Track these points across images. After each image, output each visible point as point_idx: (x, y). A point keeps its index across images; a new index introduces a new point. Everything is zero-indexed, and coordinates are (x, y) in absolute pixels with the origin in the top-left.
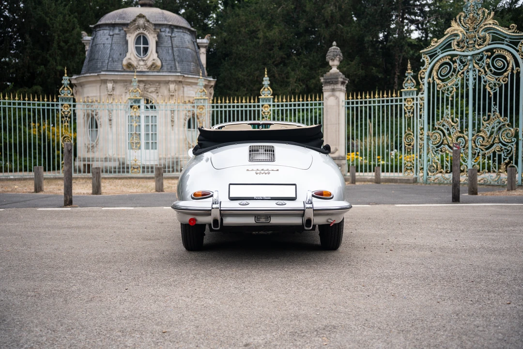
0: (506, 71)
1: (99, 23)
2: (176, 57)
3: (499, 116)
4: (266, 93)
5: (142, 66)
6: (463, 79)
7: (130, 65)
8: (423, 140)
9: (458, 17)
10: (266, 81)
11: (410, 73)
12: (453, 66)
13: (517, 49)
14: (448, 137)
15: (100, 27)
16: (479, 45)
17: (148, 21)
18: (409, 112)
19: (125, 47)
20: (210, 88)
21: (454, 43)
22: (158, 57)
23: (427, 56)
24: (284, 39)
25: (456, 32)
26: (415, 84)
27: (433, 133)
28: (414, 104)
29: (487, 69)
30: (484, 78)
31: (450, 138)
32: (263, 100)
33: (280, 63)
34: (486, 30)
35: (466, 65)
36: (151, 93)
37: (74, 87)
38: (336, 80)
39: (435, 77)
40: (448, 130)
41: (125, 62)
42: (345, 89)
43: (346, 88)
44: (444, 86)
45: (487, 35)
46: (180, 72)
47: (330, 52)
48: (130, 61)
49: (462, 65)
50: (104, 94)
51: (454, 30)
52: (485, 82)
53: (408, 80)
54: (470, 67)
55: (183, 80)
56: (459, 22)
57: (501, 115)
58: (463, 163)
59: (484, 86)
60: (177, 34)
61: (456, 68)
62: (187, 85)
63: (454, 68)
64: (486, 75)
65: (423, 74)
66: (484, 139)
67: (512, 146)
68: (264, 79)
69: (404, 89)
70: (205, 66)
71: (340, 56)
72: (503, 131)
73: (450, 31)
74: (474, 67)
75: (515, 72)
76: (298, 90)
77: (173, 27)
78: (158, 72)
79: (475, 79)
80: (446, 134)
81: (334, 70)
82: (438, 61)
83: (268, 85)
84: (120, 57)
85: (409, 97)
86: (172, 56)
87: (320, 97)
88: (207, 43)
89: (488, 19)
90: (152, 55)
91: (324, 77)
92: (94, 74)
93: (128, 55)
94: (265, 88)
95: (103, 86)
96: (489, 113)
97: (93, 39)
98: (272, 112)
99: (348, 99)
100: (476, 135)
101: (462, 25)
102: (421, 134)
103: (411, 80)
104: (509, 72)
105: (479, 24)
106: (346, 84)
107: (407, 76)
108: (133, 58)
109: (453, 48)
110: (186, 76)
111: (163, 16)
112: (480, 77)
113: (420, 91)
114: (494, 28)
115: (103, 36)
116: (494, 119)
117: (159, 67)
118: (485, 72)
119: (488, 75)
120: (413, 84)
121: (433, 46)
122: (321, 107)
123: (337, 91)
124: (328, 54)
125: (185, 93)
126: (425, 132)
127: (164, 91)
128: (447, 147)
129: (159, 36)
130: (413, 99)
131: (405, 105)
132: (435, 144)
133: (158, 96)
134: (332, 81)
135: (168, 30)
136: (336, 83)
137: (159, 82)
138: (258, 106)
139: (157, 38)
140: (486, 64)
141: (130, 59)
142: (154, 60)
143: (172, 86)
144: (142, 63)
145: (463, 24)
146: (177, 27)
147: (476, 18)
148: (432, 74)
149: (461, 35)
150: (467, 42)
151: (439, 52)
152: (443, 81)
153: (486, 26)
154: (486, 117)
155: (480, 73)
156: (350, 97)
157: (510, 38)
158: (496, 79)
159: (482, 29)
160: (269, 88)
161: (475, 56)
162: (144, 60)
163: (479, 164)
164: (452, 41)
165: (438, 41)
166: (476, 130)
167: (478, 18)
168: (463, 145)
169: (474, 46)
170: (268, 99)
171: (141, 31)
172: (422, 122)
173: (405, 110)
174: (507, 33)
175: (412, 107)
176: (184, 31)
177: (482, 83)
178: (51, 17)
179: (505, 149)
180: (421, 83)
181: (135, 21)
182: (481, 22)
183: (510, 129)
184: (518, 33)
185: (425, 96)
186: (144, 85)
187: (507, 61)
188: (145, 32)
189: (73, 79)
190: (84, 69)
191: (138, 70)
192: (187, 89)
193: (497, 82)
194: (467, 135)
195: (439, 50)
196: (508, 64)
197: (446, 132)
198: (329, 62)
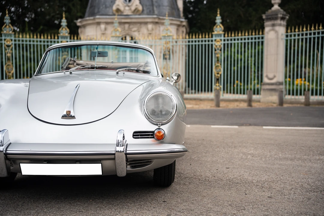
2: (154, 3)
4: (219, 29)
5: (127, 11)
7: (118, 10)
10: (218, 19)
20: (183, 27)
22: (140, 3)
32: (216, 35)
36: (134, 31)
37: (80, 28)
38: (276, 16)
41: (114, 8)
43: (287, 23)
46: (156, 15)
48: (118, 7)
50: (99, 33)
55: (159, 21)
62: (162, 25)
78: (139, 15)
81: (276, 7)
83: (220, 23)
84: (111, 4)
86: (151, 2)
87: (263, 32)
90: (135, 2)
91: (266, 14)
92: (92, 18)
93: (117, 2)
94: (217, 26)
95: (98, 28)
98: (222, 46)
99: (287, 32)
106: (286, 19)
108: (121, 5)
110: (161, 17)
117: (140, 11)
122: (263, 40)
123: (277, 26)
125: (160, 31)
127: (144, 30)
133: (140, 34)
134: (273, 18)
136: (276, 19)
137: (141, 23)
138: (212, 41)
141: (118, 5)
142: (136, 5)
143: (150, 26)
144: (127, 8)
156: (289, 31)
160: (221, 25)
162: (129, 6)
170: (220, 34)
186: (128, 25)
189: (79, 22)
190: (87, 14)
191: (125, 14)
192: (162, 28)
198: (271, 1)
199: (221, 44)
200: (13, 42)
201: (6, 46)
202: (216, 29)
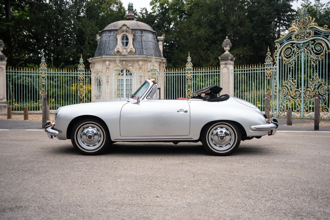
0: (322, 52)
1: (104, 30)
2: (143, 47)
3: (318, 79)
4: (189, 65)
5: (124, 52)
6: (298, 57)
7: (118, 52)
8: (276, 93)
9: (295, 21)
10: (189, 59)
11: (269, 54)
13: (328, 39)
14: (290, 91)
15: (104, 32)
16: (307, 37)
17: (128, 28)
18: (269, 76)
19: (116, 42)
20: (163, 63)
21: (293, 36)
22: (133, 47)
23: (278, 44)
24: (207, 35)
25: (294, 30)
27: (282, 89)
28: (271, 72)
29: (311, 51)
30: (310, 56)
32: (188, 70)
33: (205, 49)
34: (311, 28)
35: (300, 49)
36: (129, 66)
37: (91, 64)
38: (227, 58)
39: (283, 56)
40: (290, 86)
41: (116, 50)
42: (234, 63)
44: (288, 61)
45: (311, 31)
46: (145, 55)
48: (118, 49)
49: (298, 49)
50: (105, 67)
51: (293, 29)
52: (311, 59)
53: (268, 58)
54: (302, 50)
55: (147, 59)
56: (296, 24)
57: (320, 78)
58: (299, 106)
59: (310, 61)
60: (145, 34)
61: (295, 50)
62: (149, 62)
63: (293, 51)
64: (311, 54)
65: (276, 54)
66: (310, 93)
67: (326, 96)
69: (266, 63)
70: (162, 51)
71: (230, 44)
72: (321, 88)
73: (291, 29)
74: (304, 50)
75: (327, 53)
77: (142, 30)
78: (133, 55)
79: (305, 57)
80: (289, 90)
81: (227, 52)
82: (284, 47)
83: (190, 61)
84: (113, 47)
85: (268, 68)
86: (141, 46)
87: (219, 68)
88: (163, 39)
89: (312, 22)
90: (130, 46)
91: (221, 57)
92: (100, 57)
93: (118, 46)
94: (188, 63)
95: (104, 63)
96: (313, 77)
97: (101, 38)
98: (192, 77)
100: (306, 89)
102: (275, 89)
103: (270, 58)
104: (324, 53)
106: (234, 60)
107: (267, 56)
108: (120, 48)
109: (293, 39)
110: (149, 57)
111: (137, 25)
112: (307, 56)
113: (275, 64)
114: (315, 27)
115: (105, 36)
116: (315, 80)
117: (134, 52)
118: (311, 53)
119: (312, 55)
120: (271, 60)
121: (282, 38)
122: (220, 73)
123: (228, 64)
124: (223, 43)
125: (148, 66)
126: (278, 88)
127: (136, 65)
128: (289, 97)
129: (134, 35)
130: (271, 69)
131: (266, 72)
132: (283, 95)
133: (133, 68)
134: (225, 59)
135: (139, 32)
136: (228, 60)
137: (134, 61)
138: (185, 73)
139: (133, 37)
140: (311, 48)
141: (118, 48)
142: (131, 49)
143: (141, 63)
144: (125, 50)
145: (298, 25)
146: (145, 30)
147: (305, 22)
148: (281, 54)
149: (297, 31)
150: (300, 36)
151: (285, 41)
152: (287, 58)
153: (310, 26)
154: (311, 79)
155: (308, 53)
156: (236, 68)
157: (324, 33)
158: (317, 57)
159: (308, 28)
160: (191, 63)
161: (305, 44)
162: (126, 49)
163: (307, 107)
164: (292, 35)
165: (284, 35)
166: (306, 87)
168: (299, 96)
169: (304, 38)
170: (190, 69)
171: (125, 33)
172: (276, 82)
173: (266, 75)
174: (322, 30)
175: (270, 73)
176: (149, 32)
177: (309, 59)
178: (86, 28)
179: (322, 98)
180: (275, 59)
181: (121, 28)
182: (308, 24)
183: (325, 87)
184: (329, 30)
185: (278, 67)
186: (125, 62)
188: (127, 34)
189: (90, 60)
190: (96, 54)
191: (123, 54)
192: (149, 64)
193: (317, 59)
194: (301, 90)
195: (285, 40)
196: (323, 48)
197: (289, 88)
198: (224, 48)
199: (191, 75)
200: (47, 75)
201: (41, 78)
202: (187, 66)
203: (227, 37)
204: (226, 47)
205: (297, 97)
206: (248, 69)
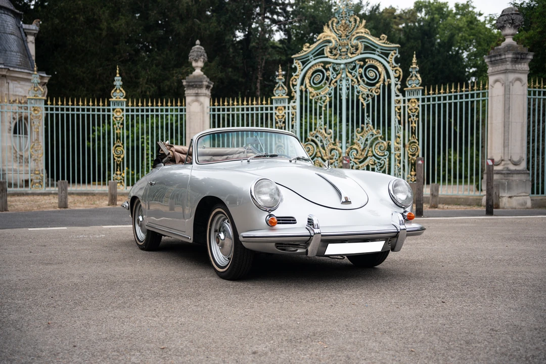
0: (378, 82)
3: (372, 128)
4: (118, 94)
6: (336, 88)
9: (330, 22)
10: (118, 81)
11: (281, 79)
12: (326, 74)
13: (388, 60)
14: (321, 149)
16: (351, 54)
18: (280, 121)
20: (44, 85)
21: (327, 50)
23: (299, 62)
25: (328, 38)
26: (287, 91)
27: (307, 145)
28: (285, 113)
29: (359, 79)
30: (357, 88)
31: (323, 151)
32: (115, 103)
34: (359, 38)
35: (339, 73)
38: (200, 84)
39: (308, 85)
40: (321, 141)
42: (210, 94)
43: (211, 92)
44: (317, 95)
45: (359, 44)
47: (193, 52)
49: (335, 73)
51: (327, 36)
52: (358, 92)
53: (279, 87)
54: (343, 76)
55: (8, 74)
56: (331, 28)
57: (374, 128)
59: (358, 96)
61: (329, 76)
62: (13, 80)
63: (327, 76)
64: (359, 85)
65: (295, 81)
66: (357, 152)
67: (385, 160)
68: (116, 78)
69: (275, 96)
70: (34, 58)
71: (204, 56)
72: (376, 144)
73: (323, 36)
74: (347, 76)
75: (386, 84)
76: (150, 92)
79: (348, 89)
80: (320, 147)
81: (198, 72)
82: (310, 68)
83: (120, 86)
85: (280, 105)
87: (181, 102)
88: (36, 30)
89: (360, 27)
91: (187, 80)
94: (116, 90)
96: (363, 125)
98: (125, 118)
99: (214, 105)
100: (350, 147)
101: (335, 32)
103: (283, 87)
104: (381, 83)
105: (351, 32)
106: (211, 88)
107: (278, 83)
109: (326, 55)
112: (353, 87)
113: (292, 100)
114: (366, 37)
116: (367, 132)
118: (358, 82)
119: (361, 85)
120: (284, 92)
121: (306, 51)
122: (183, 113)
123: (201, 96)
124: (190, 54)
125: (10, 90)
128: (320, 160)
130: (285, 107)
131: (276, 113)
134: (196, 85)
136: (201, 87)
138: (109, 110)
140: (359, 74)
145: (336, 30)
147: (348, 26)
148: (305, 81)
149: (333, 41)
150: (340, 50)
151: (311, 58)
152: (316, 89)
153: (358, 35)
154: (360, 129)
155: (353, 82)
156: (216, 104)
157: (381, 49)
158: (369, 90)
159: (354, 37)
160: (122, 89)
161: (348, 65)
164: (325, 48)
165: (311, 46)
166: (350, 143)
167: (350, 25)
168: (337, 157)
169: (347, 54)
170: (120, 101)
172: (294, 131)
173: (276, 119)
174: (378, 43)
175: (283, 116)
176: (6, 12)
177: (356, 93)
179: (378, 162)
180: (293, 90)
182: (353, 30)
183: (383, 143)
184: (389, 44)
185: (298, 104)
187: (379, 72)
193: (369, 93)
194: (341, 148)
195: (312, 56)
196: (380, 75)
197: (320, 144)
198: (191, 63)
199: (123, 115)
202: (114, 94)
203: (198, 42)
204: (196, 61)
205: (334, 160)
206: (240, 107)
